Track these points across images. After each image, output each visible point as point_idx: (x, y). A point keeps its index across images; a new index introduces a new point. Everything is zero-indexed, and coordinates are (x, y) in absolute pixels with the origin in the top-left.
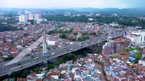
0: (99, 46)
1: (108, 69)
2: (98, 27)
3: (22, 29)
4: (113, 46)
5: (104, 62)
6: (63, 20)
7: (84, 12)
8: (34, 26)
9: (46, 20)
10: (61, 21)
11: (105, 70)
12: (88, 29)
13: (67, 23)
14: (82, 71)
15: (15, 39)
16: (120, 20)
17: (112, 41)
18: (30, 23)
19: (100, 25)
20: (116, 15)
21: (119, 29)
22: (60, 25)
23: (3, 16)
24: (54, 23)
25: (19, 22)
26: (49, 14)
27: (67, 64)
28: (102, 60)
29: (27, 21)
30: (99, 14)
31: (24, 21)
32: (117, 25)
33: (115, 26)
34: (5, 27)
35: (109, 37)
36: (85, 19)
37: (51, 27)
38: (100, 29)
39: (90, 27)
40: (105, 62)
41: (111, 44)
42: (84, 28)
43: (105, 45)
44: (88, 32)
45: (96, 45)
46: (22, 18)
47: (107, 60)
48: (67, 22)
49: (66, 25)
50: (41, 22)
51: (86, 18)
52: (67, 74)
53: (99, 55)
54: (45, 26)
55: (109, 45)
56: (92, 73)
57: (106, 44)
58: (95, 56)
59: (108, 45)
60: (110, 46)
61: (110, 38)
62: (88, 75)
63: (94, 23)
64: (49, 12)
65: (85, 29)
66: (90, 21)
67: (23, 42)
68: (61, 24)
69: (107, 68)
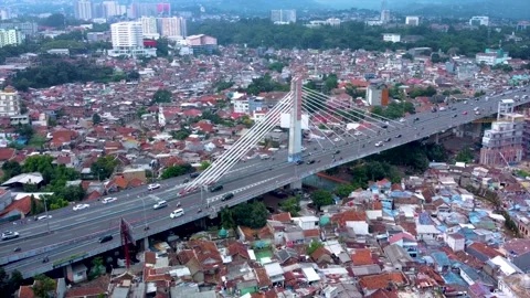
0: (459, 138)
1: (524, 209)
2: (430, 69)
3: (135, 76)
4: (519, 133)
5: (496, 189)
6: (277, 41)
7: (349, 9)
8: (174, 64)
9: (211, 41)
10: (268, 44)
11: (511, 213)
12: (396, 75)
13: (296, 54)
14: (435, 216)
15: (126, 113)
16: (512, 41)
17: (518, 115)
18: (152, 52)
19: (436, 60)
20: (484, 21)
21: (516, 77)
22: (271, 61)
23: (35, 26)
24: (242, 52)
25: (112, 48)
26: (203, 18)
27: (376, 192)
28: (489, 181)
29: (141, 44)
30: (416, 18)
31: (130, 43)
32: (505, 60)
33: (499, 67)
34: (67, 64)
35: (505, 101)
36: (370, 38)
37: (240, 67)
38: (443, 76)
39: (400, 67)
40: (501, 187)
41: (512, 126)
42: (380, 73)
43: (492, 131)
44: (398, 85)
45: (448, 134)
46: (123, 32)
47: (510, 182)
48: (296, 51)
49: (293, 60)
50: (193, 47)
51: (371, 34)
52: (391, 221)
53: (473, 168)
54: (217, 65)
55: (508, 129)
56: (475, 220)
57: (496, 126)
58: (459, 168)
59: (501, 129)
60: (510, 135)
61: (509, 105)
62: (463, 226)
63: (412, 51)
64: (202, 10)
65: (384, 75)
66: (393, 47)
67: (168, 123)
68: (274, 57)
69: (517, 206)
